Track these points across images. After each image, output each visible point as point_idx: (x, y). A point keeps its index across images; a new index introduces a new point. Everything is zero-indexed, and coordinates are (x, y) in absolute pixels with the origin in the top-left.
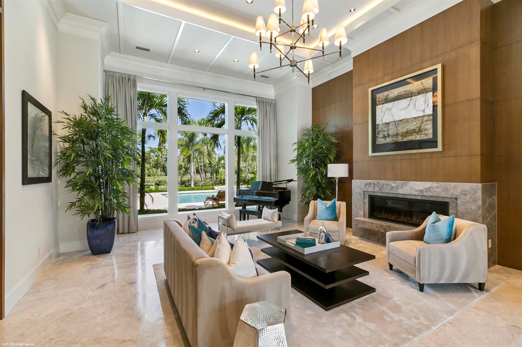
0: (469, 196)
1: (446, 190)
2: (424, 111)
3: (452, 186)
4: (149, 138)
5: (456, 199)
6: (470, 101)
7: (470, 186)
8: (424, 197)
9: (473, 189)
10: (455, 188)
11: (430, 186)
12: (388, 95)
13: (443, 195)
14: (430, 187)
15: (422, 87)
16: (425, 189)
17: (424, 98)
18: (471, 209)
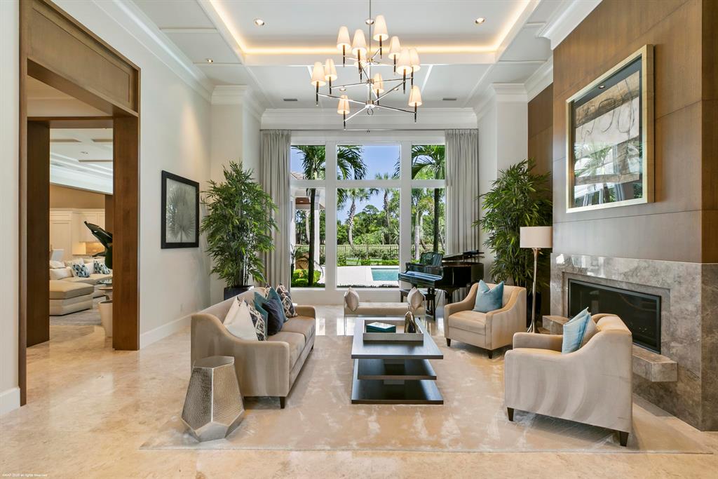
0: (684, 286)
1: (656, 273)
2: (628, 132)
3: (663, 266)
4: (371, 193)
5: (669, 290)
6: (689, 107)
7: (687, 267)
8: (630, 285)
9: (689, 274)
10: (668, 269)
11: (636, 265)
12: (588, 108)
13: (653, 283)
14: (636, 269)
15: (626, 90)
16: (631, 271)
17: (629, 109)
18: (687, 310)
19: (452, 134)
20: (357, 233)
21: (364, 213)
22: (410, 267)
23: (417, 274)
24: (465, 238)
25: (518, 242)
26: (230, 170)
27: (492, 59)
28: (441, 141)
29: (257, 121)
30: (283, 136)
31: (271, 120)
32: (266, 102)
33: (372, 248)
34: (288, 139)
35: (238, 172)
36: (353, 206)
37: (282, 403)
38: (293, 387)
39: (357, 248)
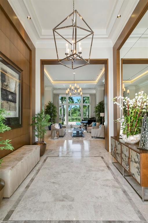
19: (91, 95)
20: (72, 113)
21: (74, 108)
22: (83, 120)
23: (84, 122)
24: (93, 115)
25: (100, 115)
26: (49, 103)
27: (96, 83)
28: (88, 96)
29: (53, 92)
30: (58, 95)
31: (55, 92)
32: (54, 89)
33: (76, 117)
34: (59, 96)
35: (51, 103)
36: (71, 106)
37: (63, 137)
38: (64, 135)
39: (72, 117)
